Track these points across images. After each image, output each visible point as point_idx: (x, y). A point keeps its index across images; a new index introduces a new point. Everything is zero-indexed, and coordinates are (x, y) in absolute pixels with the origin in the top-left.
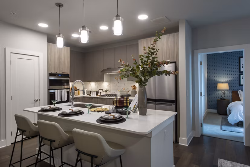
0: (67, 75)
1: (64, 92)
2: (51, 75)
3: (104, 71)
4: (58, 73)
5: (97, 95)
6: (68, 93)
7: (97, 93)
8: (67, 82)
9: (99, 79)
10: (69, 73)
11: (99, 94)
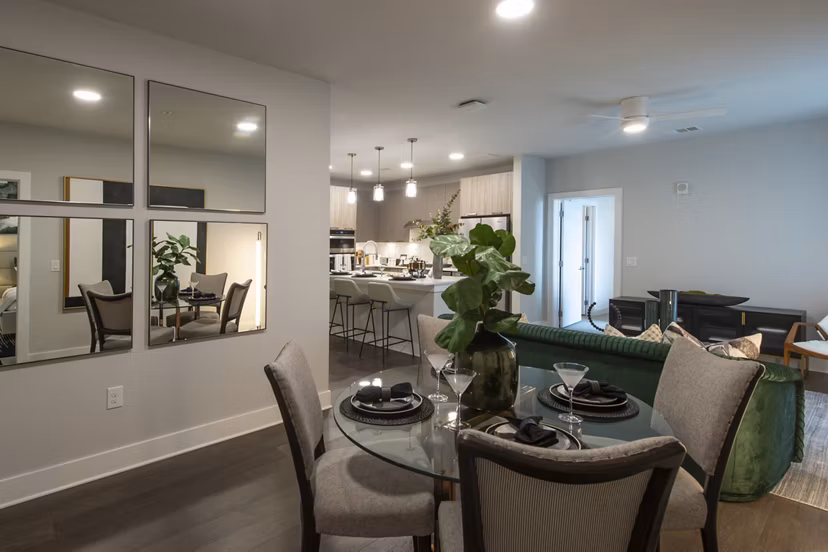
0: (351, 233)
1: (348, 257)
2: (333, 232)
3: (409, 225)
4: (340, 229)
5: (397, 264)
6: (352, 259)
7: (398, 261)
8: (351, 244)
9: (403, 239)
10: (354, 228)
11: (401, 263)
